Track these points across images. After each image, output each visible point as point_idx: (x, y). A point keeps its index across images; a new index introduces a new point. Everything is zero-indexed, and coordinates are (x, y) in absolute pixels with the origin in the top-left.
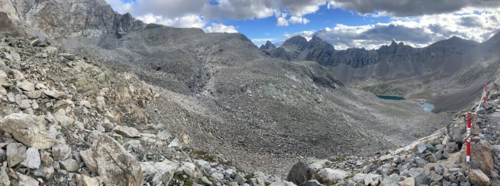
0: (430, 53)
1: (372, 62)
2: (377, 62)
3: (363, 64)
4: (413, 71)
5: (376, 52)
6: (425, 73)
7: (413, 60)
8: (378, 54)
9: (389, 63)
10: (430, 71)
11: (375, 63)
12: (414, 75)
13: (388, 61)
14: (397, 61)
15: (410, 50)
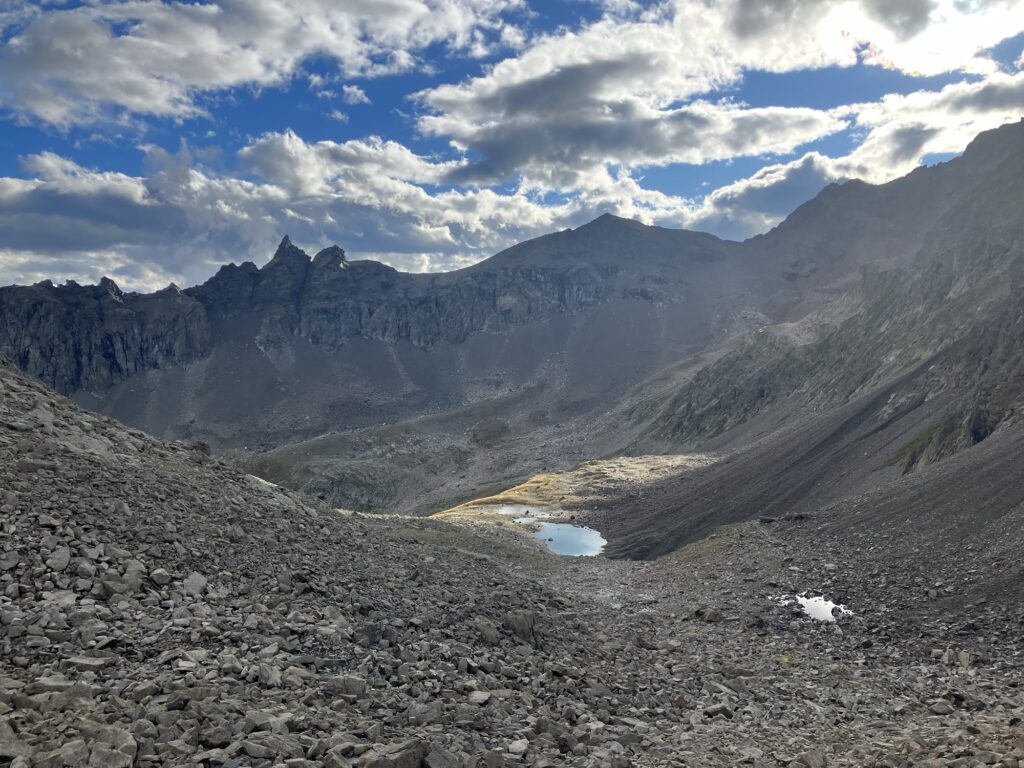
0: (494, 296)
1: (169, 352)
2: (204, 354)
3: (114, 367)
4: (409, 388)
5: (191, 302)
6: (475, 396)
7: (403, 333)
8: (201, 311)
9: (271, 354)
10: (498, 384)
11: (188, 356)
12: (422, 406)
13: (268, 342)
14: (316, 340)
15: (386, 287)
